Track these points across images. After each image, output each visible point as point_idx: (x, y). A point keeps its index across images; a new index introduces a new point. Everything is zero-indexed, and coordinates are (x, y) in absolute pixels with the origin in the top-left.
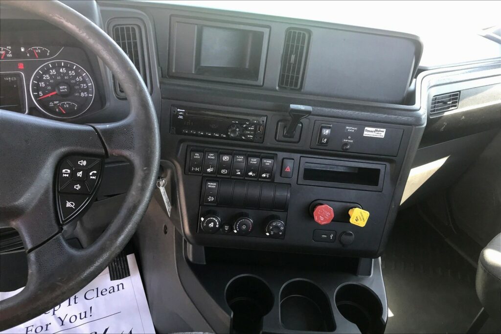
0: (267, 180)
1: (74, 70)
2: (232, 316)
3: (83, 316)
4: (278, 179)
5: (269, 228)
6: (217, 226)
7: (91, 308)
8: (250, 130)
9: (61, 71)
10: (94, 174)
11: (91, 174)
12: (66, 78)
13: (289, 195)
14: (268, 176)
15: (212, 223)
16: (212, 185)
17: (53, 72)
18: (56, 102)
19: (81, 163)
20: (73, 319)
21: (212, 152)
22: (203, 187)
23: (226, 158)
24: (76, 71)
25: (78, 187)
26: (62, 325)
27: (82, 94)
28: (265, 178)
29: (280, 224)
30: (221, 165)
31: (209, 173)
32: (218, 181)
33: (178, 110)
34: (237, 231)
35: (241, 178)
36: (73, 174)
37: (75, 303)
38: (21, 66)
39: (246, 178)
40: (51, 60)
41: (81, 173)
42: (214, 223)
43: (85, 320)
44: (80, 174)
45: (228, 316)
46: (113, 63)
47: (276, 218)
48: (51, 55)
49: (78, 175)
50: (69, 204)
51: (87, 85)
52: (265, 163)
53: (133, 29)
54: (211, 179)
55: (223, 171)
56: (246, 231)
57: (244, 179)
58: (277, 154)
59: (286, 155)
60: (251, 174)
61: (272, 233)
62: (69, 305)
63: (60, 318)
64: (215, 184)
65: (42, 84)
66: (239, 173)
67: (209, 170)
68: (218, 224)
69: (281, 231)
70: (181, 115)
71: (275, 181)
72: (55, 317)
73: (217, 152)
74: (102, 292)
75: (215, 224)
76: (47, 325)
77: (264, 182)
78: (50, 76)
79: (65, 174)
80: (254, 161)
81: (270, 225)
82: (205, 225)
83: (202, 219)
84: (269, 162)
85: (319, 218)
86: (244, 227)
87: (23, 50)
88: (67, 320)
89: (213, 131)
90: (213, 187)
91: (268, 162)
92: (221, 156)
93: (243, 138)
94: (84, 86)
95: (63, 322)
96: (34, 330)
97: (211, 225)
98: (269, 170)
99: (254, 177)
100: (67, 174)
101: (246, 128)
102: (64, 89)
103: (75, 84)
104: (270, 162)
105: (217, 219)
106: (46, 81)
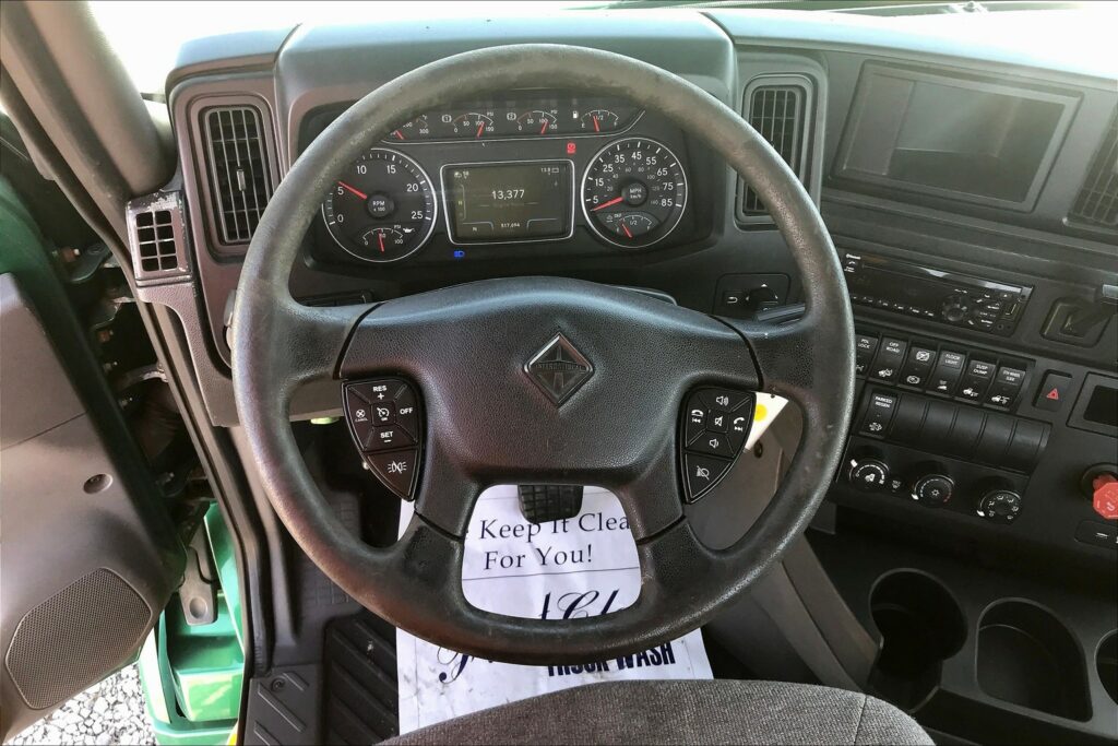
0: (1001, 408)
1: (655, 154)
2: (882, 645)
3: (577, 558)
4: (1025, 409)
5: (986, 502)
6: (881, 482)
7: (590, 546)
8: (992, 311)
9: (634, 156)
10: (740, 423)
11: (735, 422)
12: (640, 170)
13: (1043, 445)
14: (1004, 401)
15: (873, 475)
16: (884, 402)
17: (620, 158)
18: (617, 216)
19: (720, 400)
20: (561, 558)
21: (896, 339)
22: (865, 402)
23: (923, 355)
24: (659, 157)
25: (714, 443)
26: (544, 563)
27: (664, 202)
28: (999, 403)
29: (1012, 499)
30: (909, 366)
31: (882, 378)
32: (896, 396)
33: (848, 256)
34: (919, 496)
35: (947, 396)
36: (708, 419)
37: (565, 531)
38: (571, 148)
39: (957, 398)
40: (620, 137)
41: (721, 419)
42: (876, 474)
43: (579, 566)
44: (719, 421)
45: (872, 643)
46: (788, 215)
47: (1006, 486)
48: (620, 127)
49: (717, 423)
50: (700, 473)
51: (675, 185)
52: (1006, 375)
53: (792, 96)
54: (882, 388)
55: (911, 379)
56: (938, 502)
57: (952, 400)
58: (1035, 361)
59: (1055, 365)
60: (968, 391)
61: (992, 514)
62: (555, 531)
63: (539, 550)
64: (890, 401)
65: (600, 182)
66: (944, 388)
67: (882, 373)
68: (883, 477)
69: (1012, 513)
70: (851, 266)
71: (1018, 413)
72: (532, 547)
73: (907, 341)
74: (607, 524)
75: (878, 477)
76: (519, 558)
77: (996, 411)
78: (615, 166)
79: (696, 417)
80: (982, 369)
81: (990, 498)
82: (857, 475)
83: (854, 464)
84: (1015, 375)
85: (1104, 505)
86: (936, 493)
87: (575, 116)
88: (550, 558)
89: (908, 302)
90: (885, 405)
91: (1012, 375)
92: (914, 349)
93: (971, 323)
94: (669, 185)
95: (544, 558)
96: (499, 561)
97: (871, 478)
98: (1011, 391)
99: (973, 398)
100: (698, 418)
101: (982, 307)
102: (636, 193)
103: (654, 182)
104: (1018, 375)
105: (882, 467)
106: (607, 176)
